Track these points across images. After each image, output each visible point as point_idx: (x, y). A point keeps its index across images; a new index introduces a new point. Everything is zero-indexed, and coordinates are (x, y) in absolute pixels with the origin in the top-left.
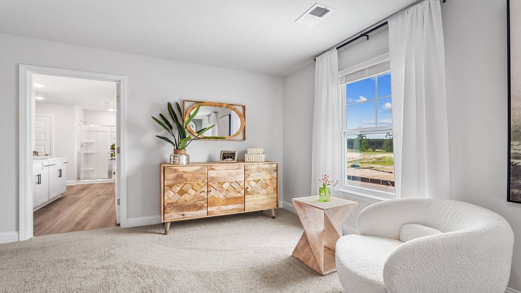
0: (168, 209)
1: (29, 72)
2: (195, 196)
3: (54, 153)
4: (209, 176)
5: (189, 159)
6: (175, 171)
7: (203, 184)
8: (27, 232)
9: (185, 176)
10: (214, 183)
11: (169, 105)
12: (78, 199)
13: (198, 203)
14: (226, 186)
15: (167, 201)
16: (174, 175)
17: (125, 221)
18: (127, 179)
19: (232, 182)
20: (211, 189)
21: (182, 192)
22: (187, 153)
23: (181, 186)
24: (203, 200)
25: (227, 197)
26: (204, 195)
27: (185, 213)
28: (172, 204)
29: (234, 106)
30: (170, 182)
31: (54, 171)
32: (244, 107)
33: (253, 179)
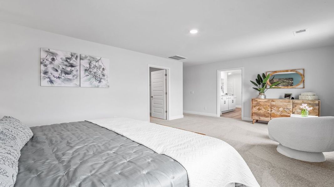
0: (253, 115)
1: (219, 72)
2: (265, 111)
3: (235, 94)
4: (272, 104)
5: (266, 97)
6: (256, 101)
7: (269, 107)
8: (219, 115)
9: (260, 103)
10: (274, 107)
11: (259, 75)
12: (238, 112)
13: (266, 115)
14: (281, 109)
15: (253, 112)
16: (256, 102)
17: (243, 118)
18: (244, 103)
19: (284, 108)
20: (272, 110)
21: (259, 109)
22: (265, 94)
23: (259, 107)
24: (269, 113)
25: (282, 114)
26: (269, 112)
27: (260, 117)
28: (255, 113)
29: (297, 70)
30: (254, 105)
31: (231, 101)
32: (304, 70)
33: (299, 108)
